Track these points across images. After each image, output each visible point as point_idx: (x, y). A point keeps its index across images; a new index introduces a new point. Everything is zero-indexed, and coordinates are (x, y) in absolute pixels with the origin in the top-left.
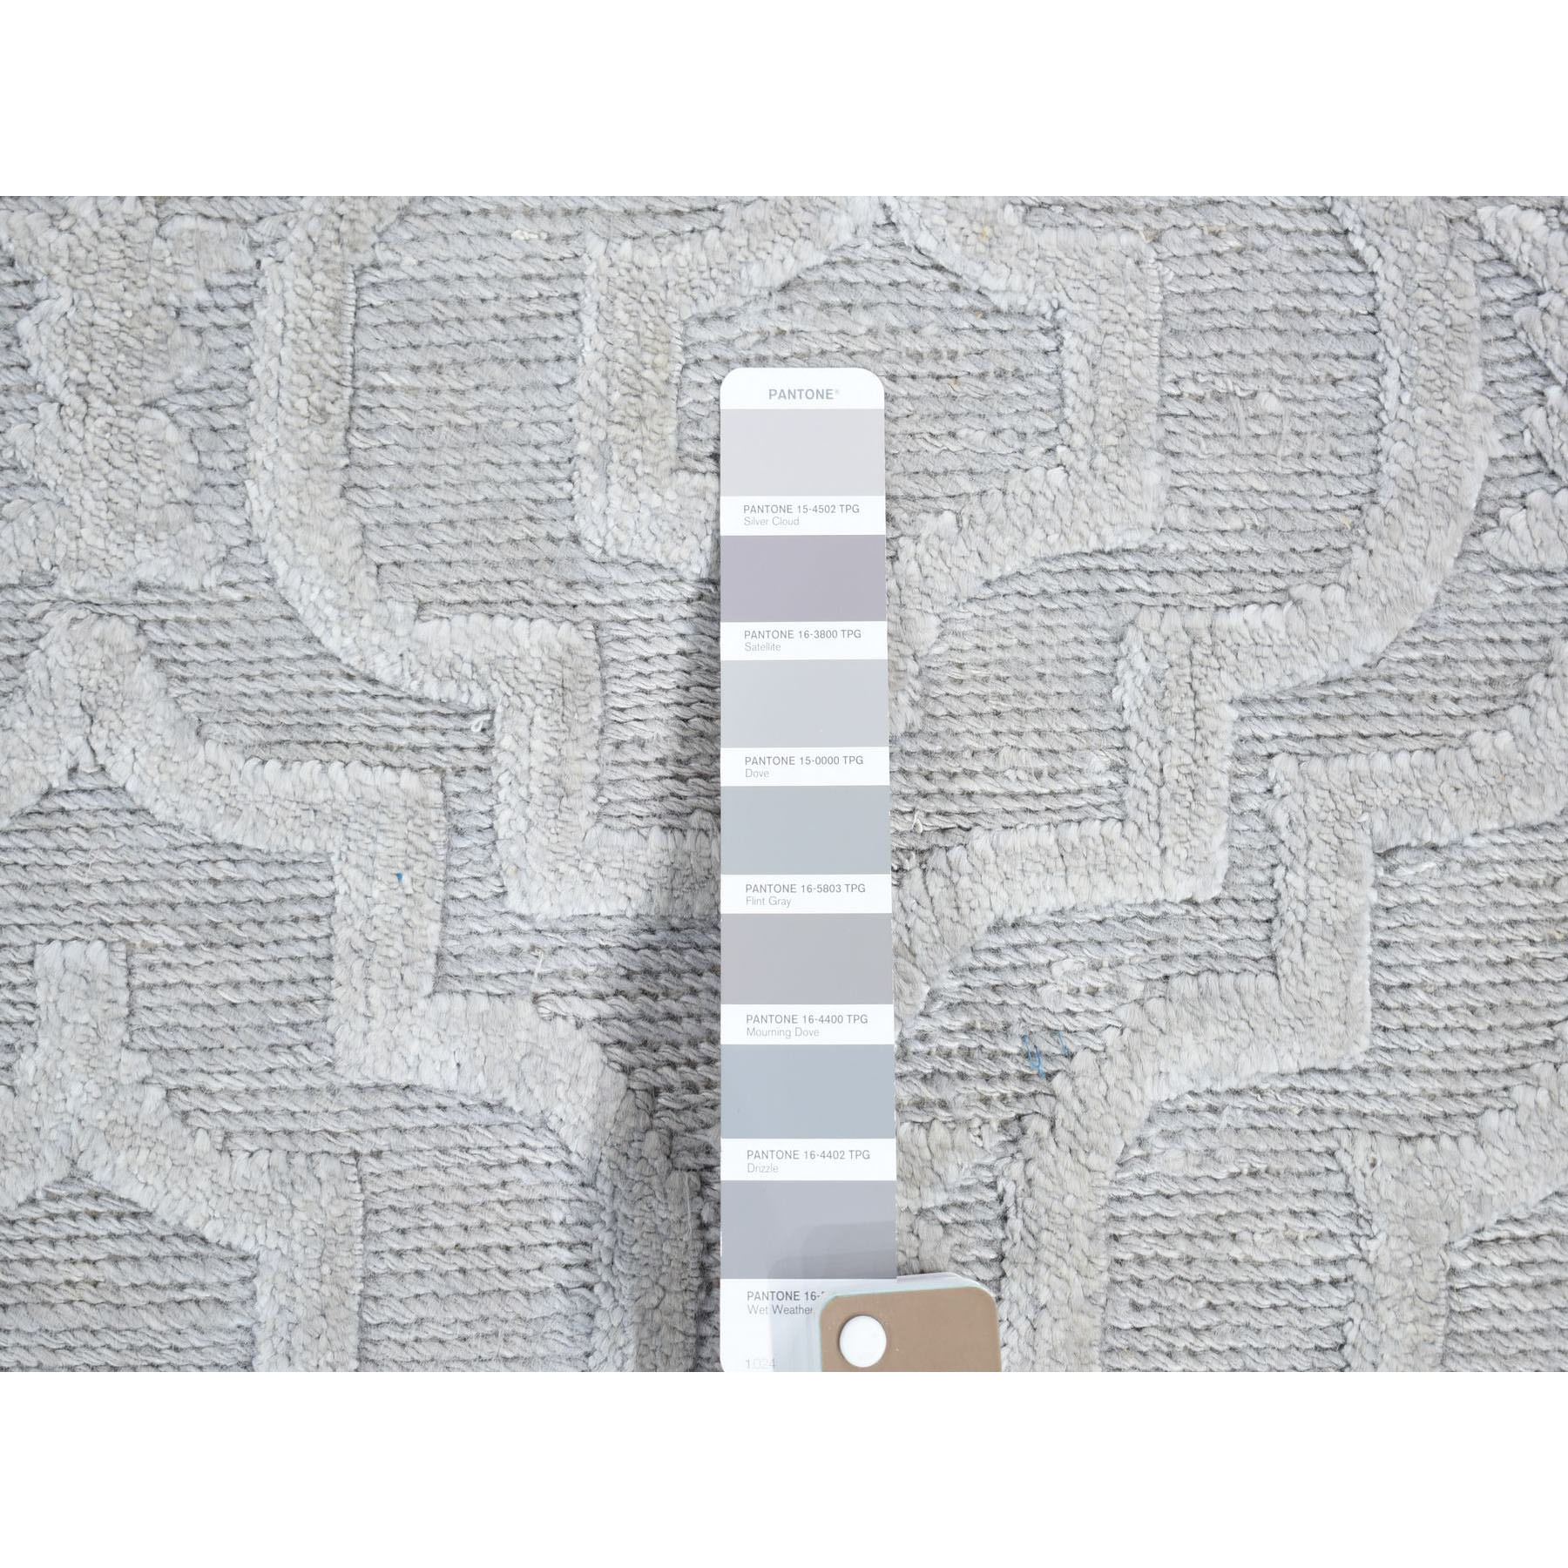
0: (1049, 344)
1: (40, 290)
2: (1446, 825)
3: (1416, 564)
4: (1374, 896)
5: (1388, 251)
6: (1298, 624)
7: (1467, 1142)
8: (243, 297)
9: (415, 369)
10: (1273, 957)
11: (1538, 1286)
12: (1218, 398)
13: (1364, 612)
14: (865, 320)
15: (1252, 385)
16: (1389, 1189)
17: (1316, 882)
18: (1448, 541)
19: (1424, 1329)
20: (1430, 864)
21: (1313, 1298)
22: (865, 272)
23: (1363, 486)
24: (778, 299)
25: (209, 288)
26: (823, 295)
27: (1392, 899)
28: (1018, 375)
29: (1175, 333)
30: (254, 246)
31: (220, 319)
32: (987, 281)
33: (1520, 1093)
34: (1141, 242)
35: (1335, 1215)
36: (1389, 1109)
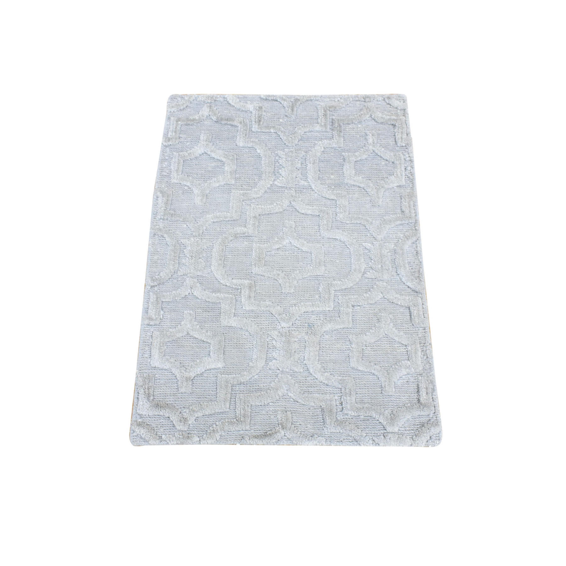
0: (310, 255)
1: (187, 247)
2: (361, 303)
3: (356, 277)
4: (352, 310)
5: (352, 247)
6: (342, 283)
7: (364, 336)
8: (211, 248)
9: (232, 256)
10: (339, 316)
11: (374, 351)
12: (331, 261)
13: (350, 282)
14: (288, 252)
15: (335, 260)
16: (354, 340)
17: (344, 309)
18: (360, 275)
19: (359, 354)
20: (359, 307)
21: (345, 351)
22: (287, 248)
23: (349, 270)
24: (277, 250)
25: (207, 247)
26: (282, 250)
27: (354, 311)
28: (306, 258)
29: (326, 254)
30: (213, 243)
31: (208, 250)
32: (303, 249)
33: (371, 331)
34: (322, 246)
35: (348, 343)
36: (354, 332)
